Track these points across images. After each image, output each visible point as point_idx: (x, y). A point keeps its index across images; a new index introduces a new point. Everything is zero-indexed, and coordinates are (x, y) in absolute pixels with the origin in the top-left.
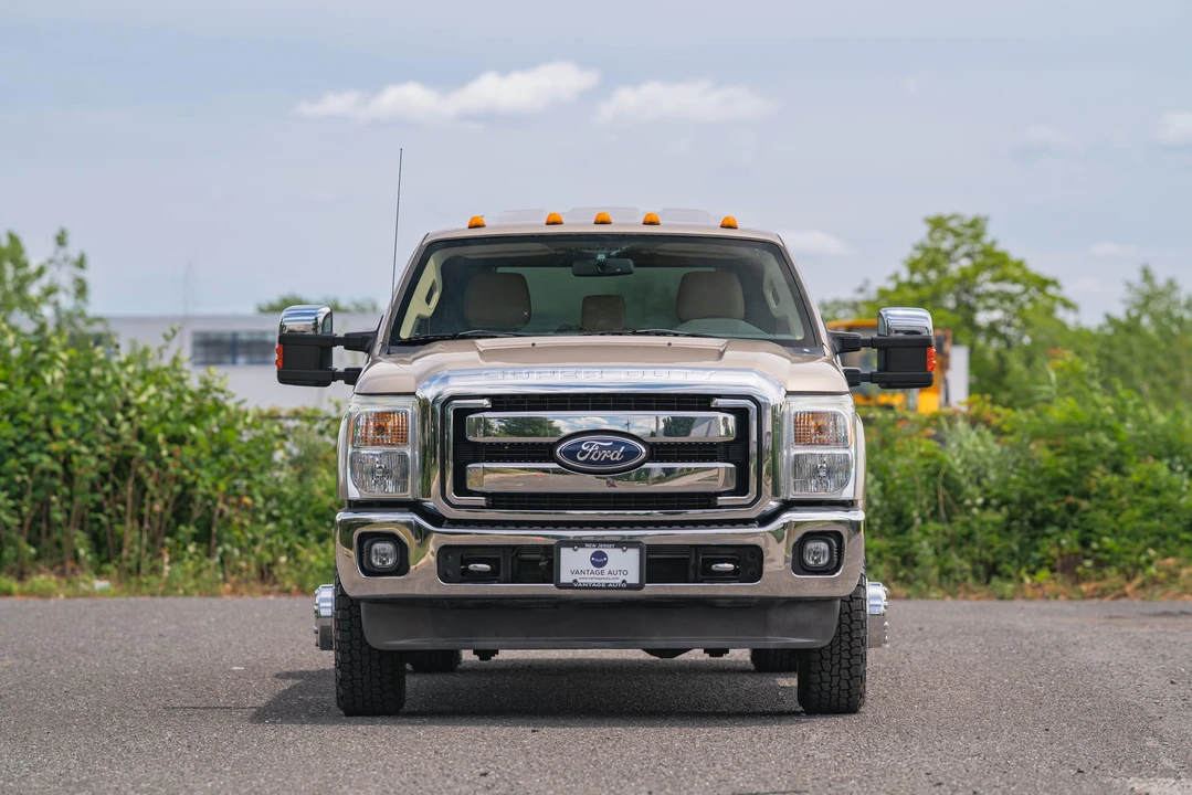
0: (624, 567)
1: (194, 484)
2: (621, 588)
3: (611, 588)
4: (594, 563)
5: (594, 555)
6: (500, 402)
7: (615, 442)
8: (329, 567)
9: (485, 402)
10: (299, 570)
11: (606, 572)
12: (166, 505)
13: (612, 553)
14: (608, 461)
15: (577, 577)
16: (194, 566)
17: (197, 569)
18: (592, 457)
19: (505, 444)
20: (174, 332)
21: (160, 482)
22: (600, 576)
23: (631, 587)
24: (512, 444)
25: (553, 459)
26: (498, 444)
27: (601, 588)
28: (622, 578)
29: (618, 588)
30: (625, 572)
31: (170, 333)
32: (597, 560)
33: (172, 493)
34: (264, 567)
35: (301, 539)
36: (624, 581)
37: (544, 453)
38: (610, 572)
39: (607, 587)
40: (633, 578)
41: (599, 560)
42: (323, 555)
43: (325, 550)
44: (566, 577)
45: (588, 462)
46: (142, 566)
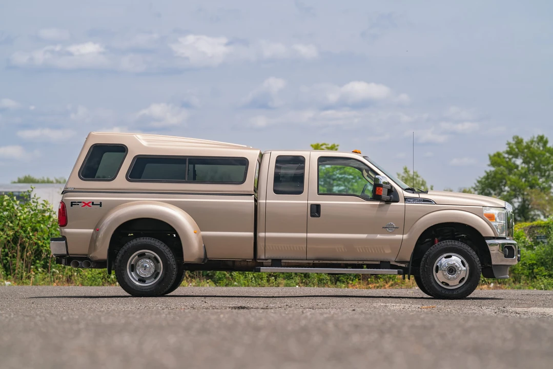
1: (42, 246)
8: (92, 277)
10: (81, 278)
12: (32, 253)
16: (42, 276)
17: (44, 277)
21: (30, 245)
33: (34, 249)
34: (69, 277)
46: (23, 276)
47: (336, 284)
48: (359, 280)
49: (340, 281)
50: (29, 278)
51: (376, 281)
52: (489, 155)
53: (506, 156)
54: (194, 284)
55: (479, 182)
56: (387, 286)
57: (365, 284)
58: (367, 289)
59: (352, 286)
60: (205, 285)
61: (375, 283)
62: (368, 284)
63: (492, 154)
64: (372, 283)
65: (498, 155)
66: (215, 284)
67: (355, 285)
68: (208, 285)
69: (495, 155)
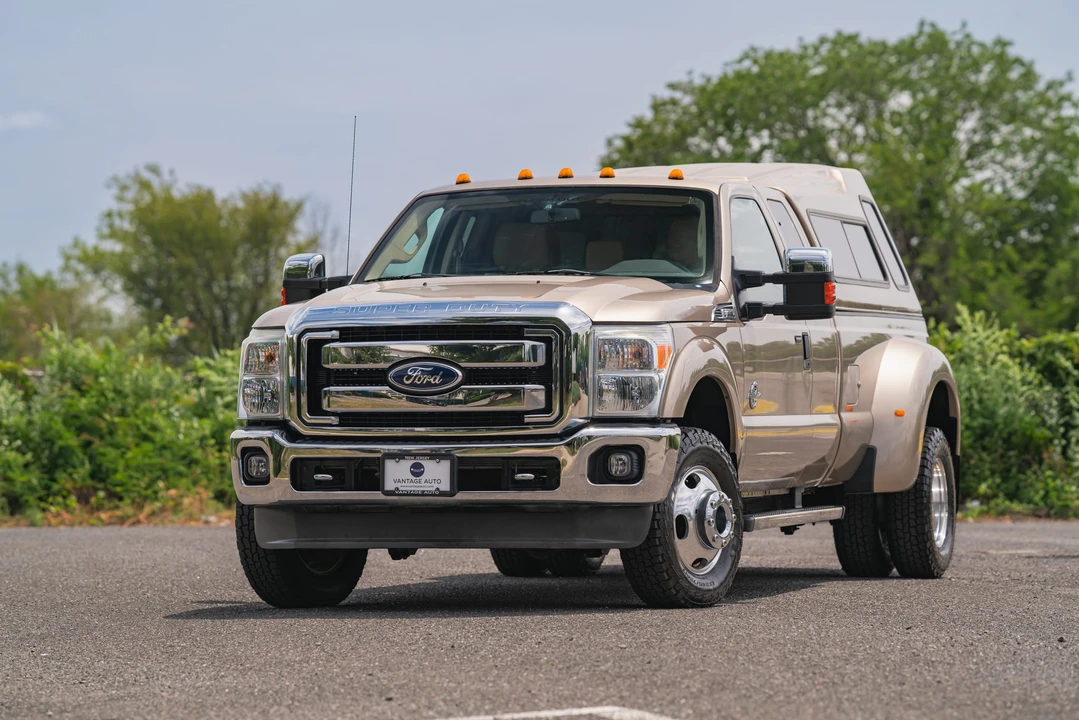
0: (437, 476)
2: (435, 495)
3: (426, 495)
4: (413, 473)
5: (413, 466)
6: (347, 334)
7: (435, 368)
9: (336, 333)
11: (423, 481)
13: (428, 464)
14: (429, 384)
15: (398, 485)
18: (416, 381)
19: (354, 370)
22: (418, 484)
23: (443, 494)
24: (360, 370)
25: (384, 382)
26: (349, 370)
27: (418, 495)
28: (436, 485)
29: (432, 495)
30: (439, 481)
32: (415, 471)
36: (438, 489)
37: (378, 378)
38: (426, 481)
39: (423, 494)
40: (445, 486)
41: (417, 470)
44: (389, 485)
45: (413, 385)
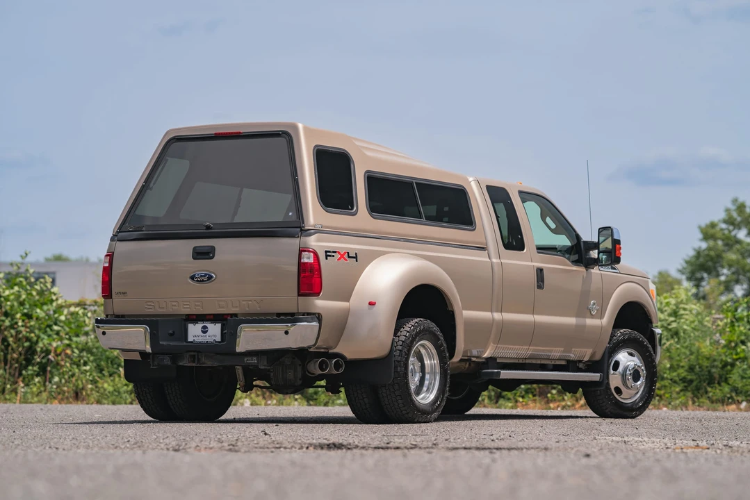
1: (37, 342)
8: (115, 390)
10: (98, 392)
12: (20, 354)
16: (37, 389)
17: (39, 391)
20: (26, 254)
21: (17, 340)
31: (24, 255)
33: (23, 347)
34: (78, 391)
35: (99, 375)
42: (111, 384)
43: (113, 381)
46: (6, 389)
47: (497, 402)
48: (534, 396)
49: (503, 397)
50: (15, 391)
51: (561, 398)
52: (700, 227)
53: (724, 226)
54: (275, 402)
55: (687, 262)
56: (577, 406)
57: (543, 403)
58: (546, 409)
59: (523, 406)
60: (292, 403)
61: (559, 401)
62: (548, 402)
63: (703, 225)
64: (554, 400)
65: (713, 225)
66: (308, 401)
67: (527, 404)
68: (296, 403)
69: (707, 226)
